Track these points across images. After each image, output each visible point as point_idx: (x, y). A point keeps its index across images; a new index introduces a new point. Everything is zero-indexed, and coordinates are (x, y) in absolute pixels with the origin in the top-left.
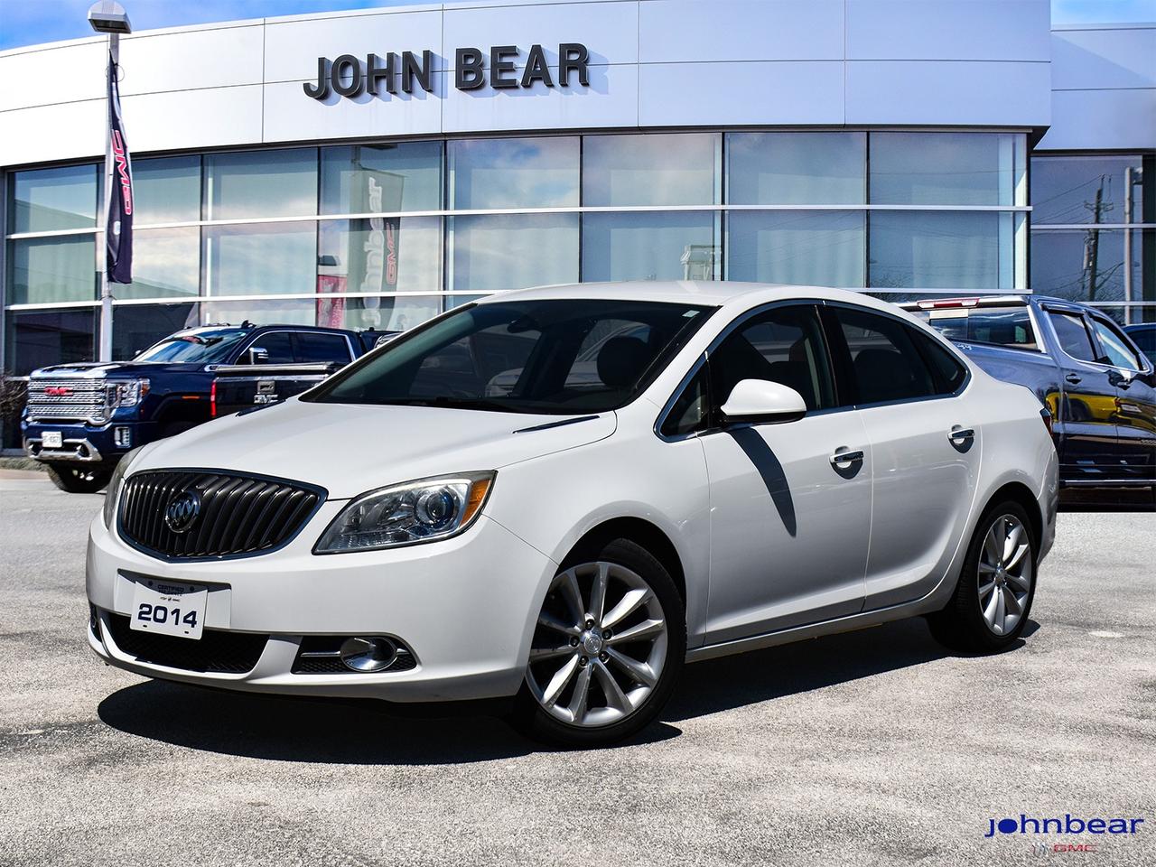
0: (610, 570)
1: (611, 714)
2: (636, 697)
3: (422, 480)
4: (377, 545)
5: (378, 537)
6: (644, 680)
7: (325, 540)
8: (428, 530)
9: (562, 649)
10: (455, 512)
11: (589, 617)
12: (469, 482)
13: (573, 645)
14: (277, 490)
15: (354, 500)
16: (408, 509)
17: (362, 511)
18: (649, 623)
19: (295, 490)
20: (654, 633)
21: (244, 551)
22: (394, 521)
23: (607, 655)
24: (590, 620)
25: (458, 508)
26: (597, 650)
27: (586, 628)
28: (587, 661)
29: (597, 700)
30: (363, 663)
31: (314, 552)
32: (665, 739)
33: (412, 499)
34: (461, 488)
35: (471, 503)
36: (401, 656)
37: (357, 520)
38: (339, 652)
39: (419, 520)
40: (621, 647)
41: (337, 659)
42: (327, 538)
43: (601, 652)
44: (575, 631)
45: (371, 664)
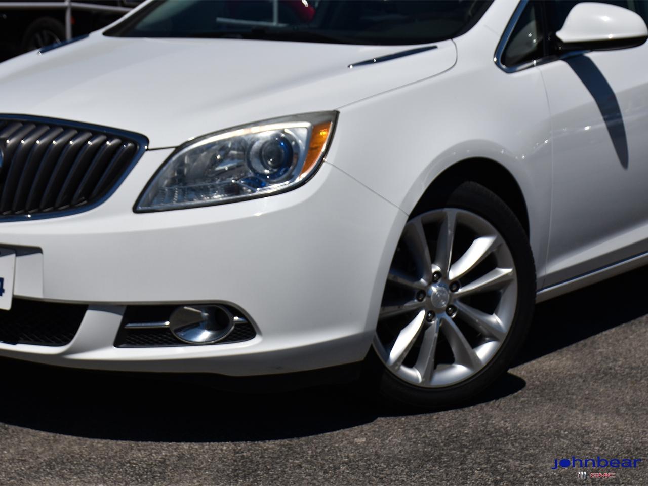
0: (458, 217)
1: (459, 370)
2: (484, 351)
3: (256, 124)
4: (207, 200)
5: (206, 191)
6: (491, 334)
7: (148, 195)
8: (263, 180)
9: (409, 305)
10: (295, 161)
11: (436, 268)
12: (308, 124)
13: (419, 300)
14: (90, 139)
15: (178, 149)
16: (239, 157)
17: (186, 160)
18: (498, 273)
19: (110, 138)
20: (504, 283)
21: (56, 209)
22: (223, 171)
23: (454, 309)
24: (436, 273)
25: (297, 154)
26: (444, 304)
27: (433, 281)
28: (434, 315)
29: (444, 357)
30: (197, 334)
31: (135, 210)
32: (512, 393)
33: (244, 146)
34: (300, 131)
35: (312, 149)
36: (238, 325)
37: (180, 172)
38: (167, 323)
39: (252, 168)
40: (468, 299)
41: (166, 330)
42: (150, 194)
43: (449, 306)
44: (422, 285)
45: (205, 335)
